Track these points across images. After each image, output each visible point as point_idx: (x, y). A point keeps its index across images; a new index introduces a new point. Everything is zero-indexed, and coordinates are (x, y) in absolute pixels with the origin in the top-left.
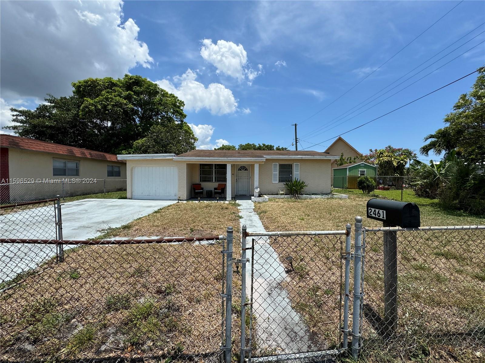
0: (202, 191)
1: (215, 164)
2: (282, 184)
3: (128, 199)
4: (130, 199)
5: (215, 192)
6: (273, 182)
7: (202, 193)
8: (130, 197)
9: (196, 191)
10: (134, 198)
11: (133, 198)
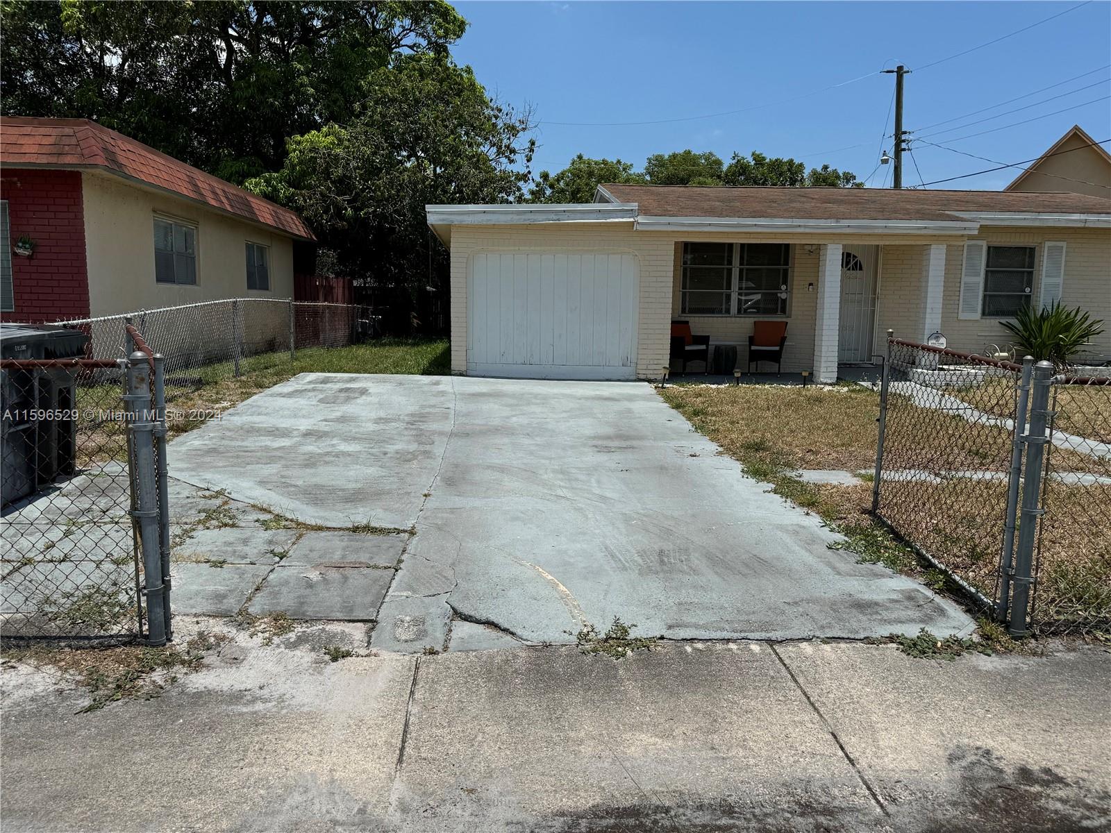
0: (703, 347)
1: (742, 245)
2: (994, 322)
3: (454, 375)
4: (461, 375)
5: (751, 352)
6: (962, 316)
7: (702, 355)
8: (463, 369)
9: (687, 348)
10: (474, 373)
11: (469, 372)
